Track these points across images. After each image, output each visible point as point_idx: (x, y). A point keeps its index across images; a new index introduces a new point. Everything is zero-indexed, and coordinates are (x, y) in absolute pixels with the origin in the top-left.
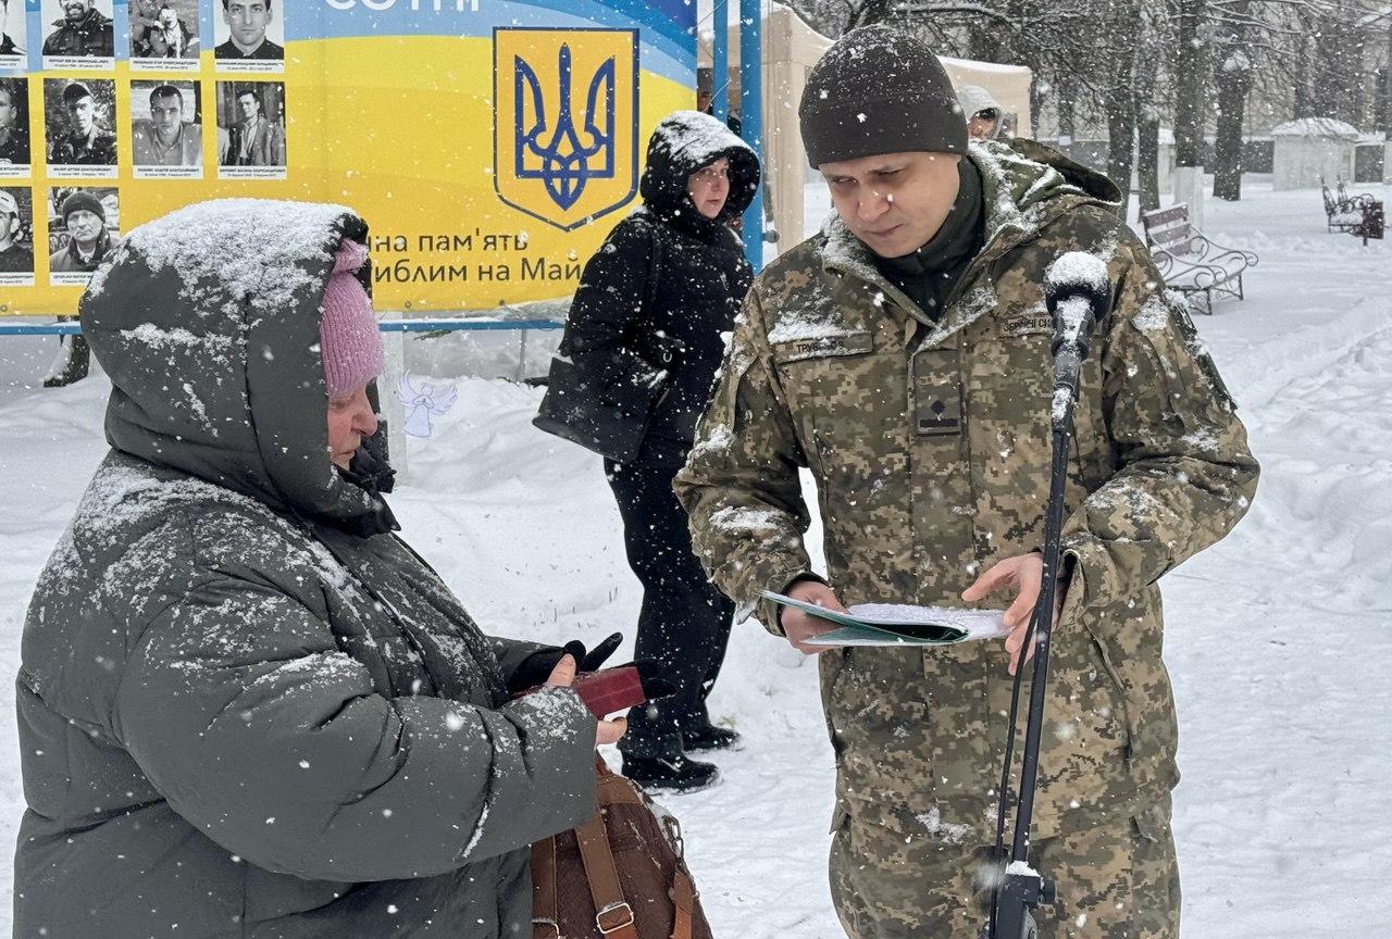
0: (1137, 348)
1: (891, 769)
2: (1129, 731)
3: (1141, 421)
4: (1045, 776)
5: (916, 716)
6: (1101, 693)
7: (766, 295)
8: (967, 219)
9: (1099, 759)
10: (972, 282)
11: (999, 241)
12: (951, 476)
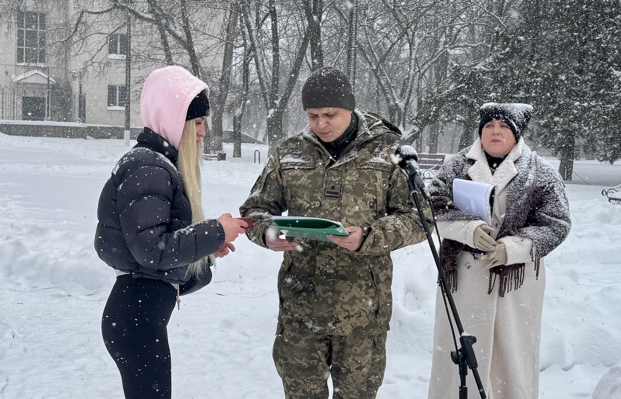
0: (402, 177)
1: (299, 306)
2: (379, 306)
3: (399, 202)
4: (350, 315)
5: (310, 289)
6: (372, 290)
7: (281, 149)
8: (351, 131)
9: (368, 312)
10: (350, 150)
11: (361, 137)
12: (334, 211)
